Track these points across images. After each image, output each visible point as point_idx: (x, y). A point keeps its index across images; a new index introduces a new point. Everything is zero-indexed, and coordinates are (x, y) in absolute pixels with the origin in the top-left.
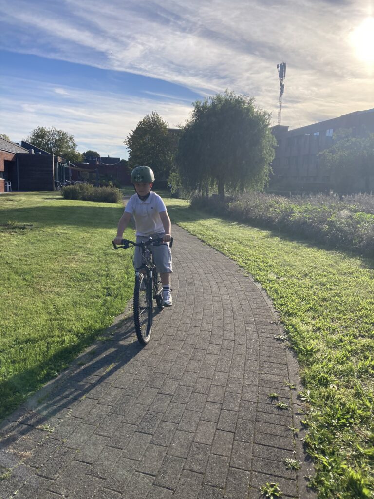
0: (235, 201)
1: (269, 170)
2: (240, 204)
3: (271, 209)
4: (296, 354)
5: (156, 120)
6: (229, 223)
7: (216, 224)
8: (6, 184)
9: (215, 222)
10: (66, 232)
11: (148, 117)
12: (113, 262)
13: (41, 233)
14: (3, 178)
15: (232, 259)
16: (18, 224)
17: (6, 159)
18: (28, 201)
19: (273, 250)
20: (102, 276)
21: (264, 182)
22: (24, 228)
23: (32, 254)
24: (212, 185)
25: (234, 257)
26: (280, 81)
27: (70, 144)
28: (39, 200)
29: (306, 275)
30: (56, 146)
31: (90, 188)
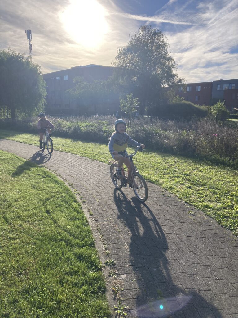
1: (44, 102)
21: (41, 109)
26: (28, 42)
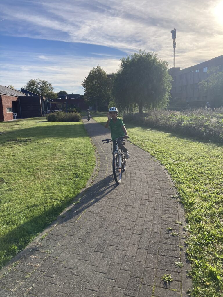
0: (149, 116)
1: (169, 96)
2: (152, 117)
3: (170, 120)
4: (183, 205)
5: (99, 70)
6: (146, 129)
7: (138, 131)
8: (14, 115)
9: (137, 129)
10: (51, 142)
11: (94, 69)
12: (79, 158)
13: (37, 143)
14: (12, 111)
15: (147, 152)
16: (23, 139)
17: (13, 100)
18: (27, 124)
19: (172, 144)
20: (73, 167)
21: (166, 103)
22: (26, 141)
23: (32, 156)
24: (135, 107)
25: (148, 150)
26: (173, 41)
27: (50, 88)
28: (33, 123)
29: (191, 159)
30: (41, 90)
31: (63, 114)
